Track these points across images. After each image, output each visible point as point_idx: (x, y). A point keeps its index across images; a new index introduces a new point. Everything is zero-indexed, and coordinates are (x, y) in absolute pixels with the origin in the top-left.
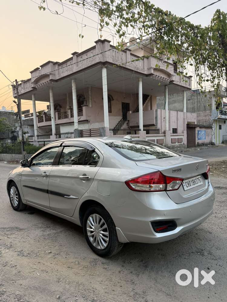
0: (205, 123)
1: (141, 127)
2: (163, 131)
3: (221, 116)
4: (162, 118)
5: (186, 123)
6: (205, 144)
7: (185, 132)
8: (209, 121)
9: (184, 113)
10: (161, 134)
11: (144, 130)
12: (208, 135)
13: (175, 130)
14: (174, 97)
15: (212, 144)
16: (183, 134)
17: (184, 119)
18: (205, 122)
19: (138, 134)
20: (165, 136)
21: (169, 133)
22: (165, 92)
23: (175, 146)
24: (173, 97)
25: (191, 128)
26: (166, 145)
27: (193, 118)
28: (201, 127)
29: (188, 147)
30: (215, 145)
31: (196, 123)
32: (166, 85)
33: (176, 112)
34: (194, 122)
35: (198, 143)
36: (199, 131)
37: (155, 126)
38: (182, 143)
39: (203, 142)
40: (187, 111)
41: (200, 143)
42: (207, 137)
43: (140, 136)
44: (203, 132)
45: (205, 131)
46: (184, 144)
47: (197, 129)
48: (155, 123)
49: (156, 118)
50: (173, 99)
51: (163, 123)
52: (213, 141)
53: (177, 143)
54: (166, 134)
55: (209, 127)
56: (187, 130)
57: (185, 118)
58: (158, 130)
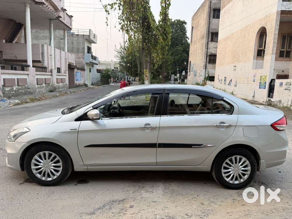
0: (78, 65)
1: (30, 63)
2: (50, 70)
3: (93, 61)
4: (49, 55)
5: (68, 63)
6: (81, 85)
7: (67, 72)
8: (82, 64)
9: (65, 52)
10: (48, 72)
11: (33, 66)
12: (82, 77)
13: (59, 69)
14: (45, 32)
15: (86, 85)
16: (65, 74)
17: (65, 59)
18: (79, 63)
19: (27, 71)
20: (52, 75)
21: (55, 72)
22: (50, 27)
23: (60, 86)
24: (43, 32)
25: (71, 68)
26: (53, 85)
27: (72, 59)
28: (78, 69)
29: (69, 88)
30: (88, 86)
31: (74, 65)
32: (51, 20)
33: (59, 50)
34: (73, 63)
35: (76, 84)
36: (76, 72)
37: (41, 63)
38: (65, 84)
39: (79, 83)
40: (68, 51)
41: (77, 84)
42: (82, 79)
43: (30, 73)
44: (79, 74)
45: (80, 72)
46: (66, 85)
47: (76, 70)
48: (41, 60)
49: (43, 53)
50: (43, 34)
51: (50, 61)
52: (86, 83)
53: (61, 83)
54: (53, 73)
55: (83, 69)
56: (68, 71)
57: (67, 58)
58: (45, 68)
